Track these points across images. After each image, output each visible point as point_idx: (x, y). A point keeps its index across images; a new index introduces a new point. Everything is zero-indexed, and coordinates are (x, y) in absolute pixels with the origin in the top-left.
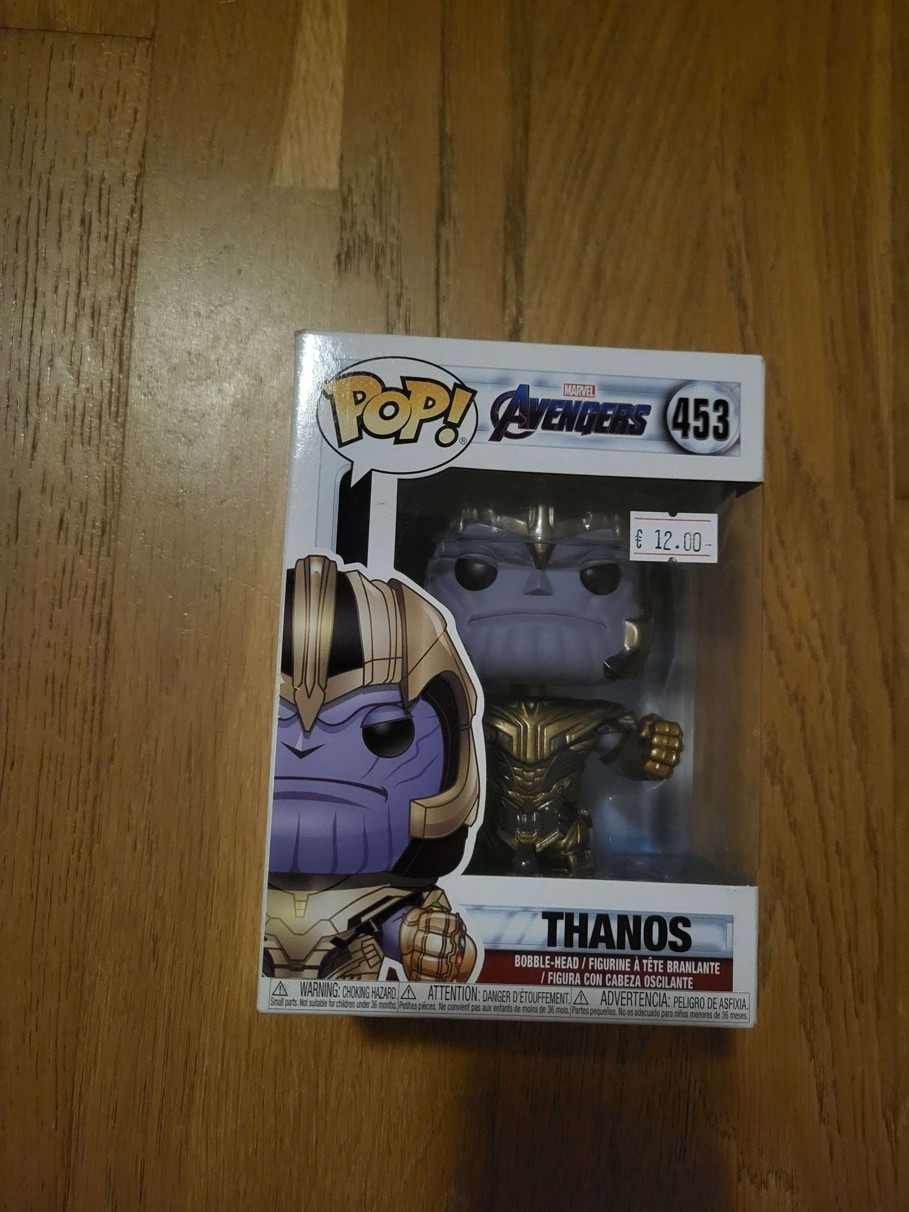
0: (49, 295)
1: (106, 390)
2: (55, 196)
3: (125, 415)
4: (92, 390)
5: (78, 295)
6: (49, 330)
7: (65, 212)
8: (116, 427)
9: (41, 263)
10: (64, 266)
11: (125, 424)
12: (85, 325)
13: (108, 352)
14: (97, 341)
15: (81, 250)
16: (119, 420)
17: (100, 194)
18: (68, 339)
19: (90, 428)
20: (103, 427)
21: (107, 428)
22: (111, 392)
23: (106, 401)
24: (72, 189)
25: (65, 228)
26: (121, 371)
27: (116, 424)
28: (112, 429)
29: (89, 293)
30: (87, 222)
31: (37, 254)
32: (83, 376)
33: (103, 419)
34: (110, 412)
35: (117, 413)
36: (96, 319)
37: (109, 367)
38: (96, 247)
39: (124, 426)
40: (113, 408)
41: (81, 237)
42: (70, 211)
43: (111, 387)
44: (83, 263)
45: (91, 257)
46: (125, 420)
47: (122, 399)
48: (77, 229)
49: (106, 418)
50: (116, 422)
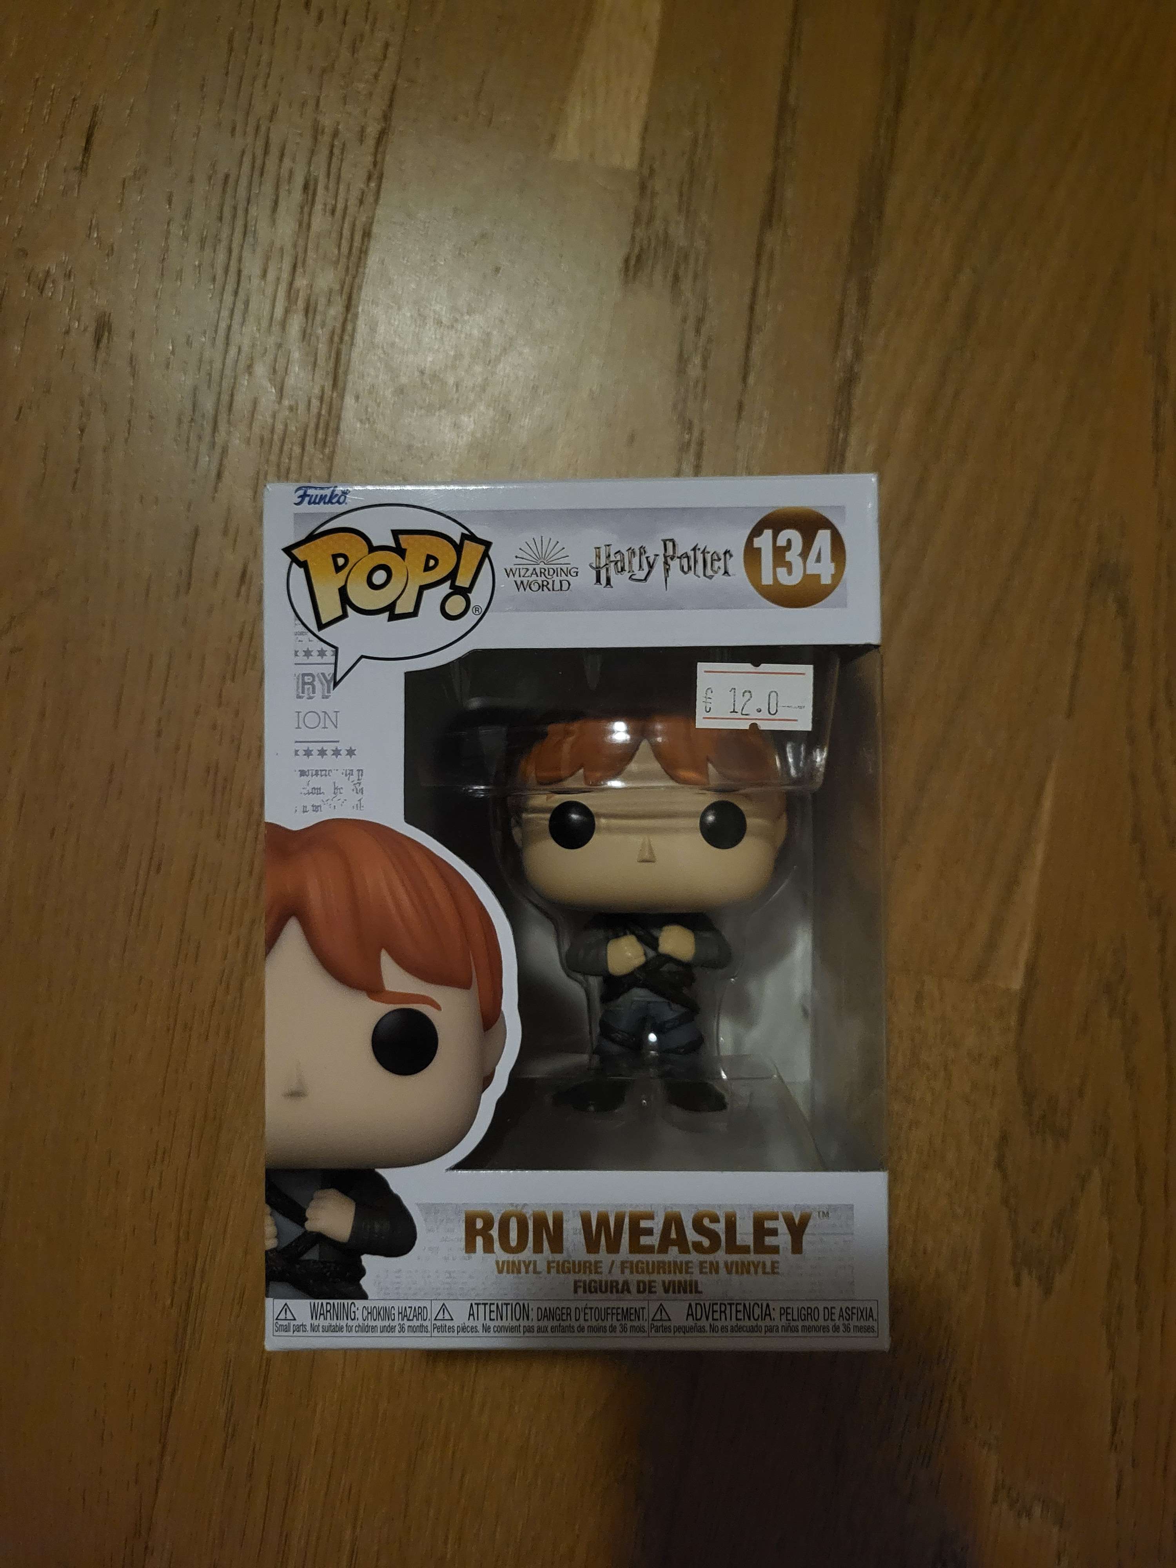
0: (255, 281)
1: (314, 410)
2: (274, 151)
3: (335, 444)
4: (297, 410)
5: (291, 284)
6: (251, 328)
7: (284, 172)
8: (322, 460)
9: (250, 239)
10: (278, 244)
11: (333, 456)
12: (296, 323)
13: (321, 362)
14: (309, 345)
15: (300, 225)
16: (327, 451)
17: (331, 152)
18: (271, 341)
19: (290, 458)
20: (306, 459)
21: (311, 460)
22: (319, 415)
23: (312, 425)
24: (298, 144)
25: (283, 194)
26: (335, 385)
27: (321, 456)
28: (316, 462)
29: (305, 282)
30: (311, 187)
31: (246, 226)
32: (287, 390)
33: (307, 448)
34: (316, 440)
35: (325, 442)
36: (310, 315)
37: (322, 381)
38: (319, 222)
39: (331, 458)
40: (320, 436)
41: (302, 208)
42: (291, 173)
43: (321, 409)
44: (301, 242)
45: (312, 234)
46: (333, 452)
47: (332, 425)
48: (297, 195)
49: (310, 447)
50: (323, 453)
